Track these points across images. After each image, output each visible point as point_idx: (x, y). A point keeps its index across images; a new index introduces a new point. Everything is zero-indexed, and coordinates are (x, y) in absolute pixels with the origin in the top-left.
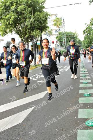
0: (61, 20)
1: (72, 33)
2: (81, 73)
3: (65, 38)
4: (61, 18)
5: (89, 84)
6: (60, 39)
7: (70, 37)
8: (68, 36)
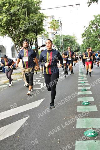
0: (58, 22)
1: (70, 36)
2: (79, 79)
3: (63, 42)
4: (58, 20)
5: (88, 91)
6: (57, 43)
7: (68, 41)
8: (66, 40)
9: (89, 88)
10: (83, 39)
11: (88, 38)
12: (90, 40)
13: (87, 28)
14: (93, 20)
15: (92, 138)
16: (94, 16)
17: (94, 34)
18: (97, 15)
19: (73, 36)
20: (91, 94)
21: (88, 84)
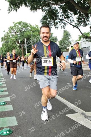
9: (6, 89)
10: (2, 43)
11: (7, 42)
12: (9, 44)
13: (6, 33)
14: (12, 26)
15: (7, 136)
16: (14, 23)
17: (13, 39)
18: (16, 22)
20: (8, 94)
21: (5, 85)
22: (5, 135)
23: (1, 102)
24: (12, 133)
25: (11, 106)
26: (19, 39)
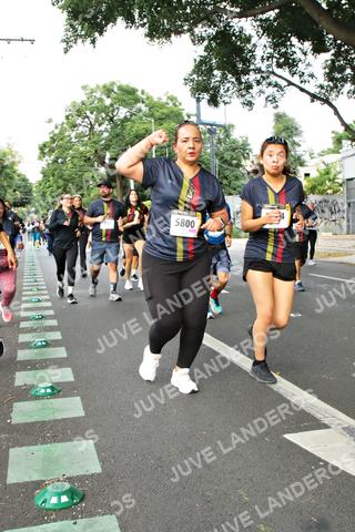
2: (23, 306)
5: (53, 346)
9: (57, 336)
11: (60, 160)
12: (68, 170)
13: (56, 127)
14: (79, 101)
15: (62, 513)
16: (84, 88)
17: (82, 149)
18: (93, 86)
19: (7, 150)
20: (65, 355)
21: (54, 323)
22: (55, 510)
23: (41, 385)
24: (82, 500)
25: (78, 399)
26: (107, 148)
